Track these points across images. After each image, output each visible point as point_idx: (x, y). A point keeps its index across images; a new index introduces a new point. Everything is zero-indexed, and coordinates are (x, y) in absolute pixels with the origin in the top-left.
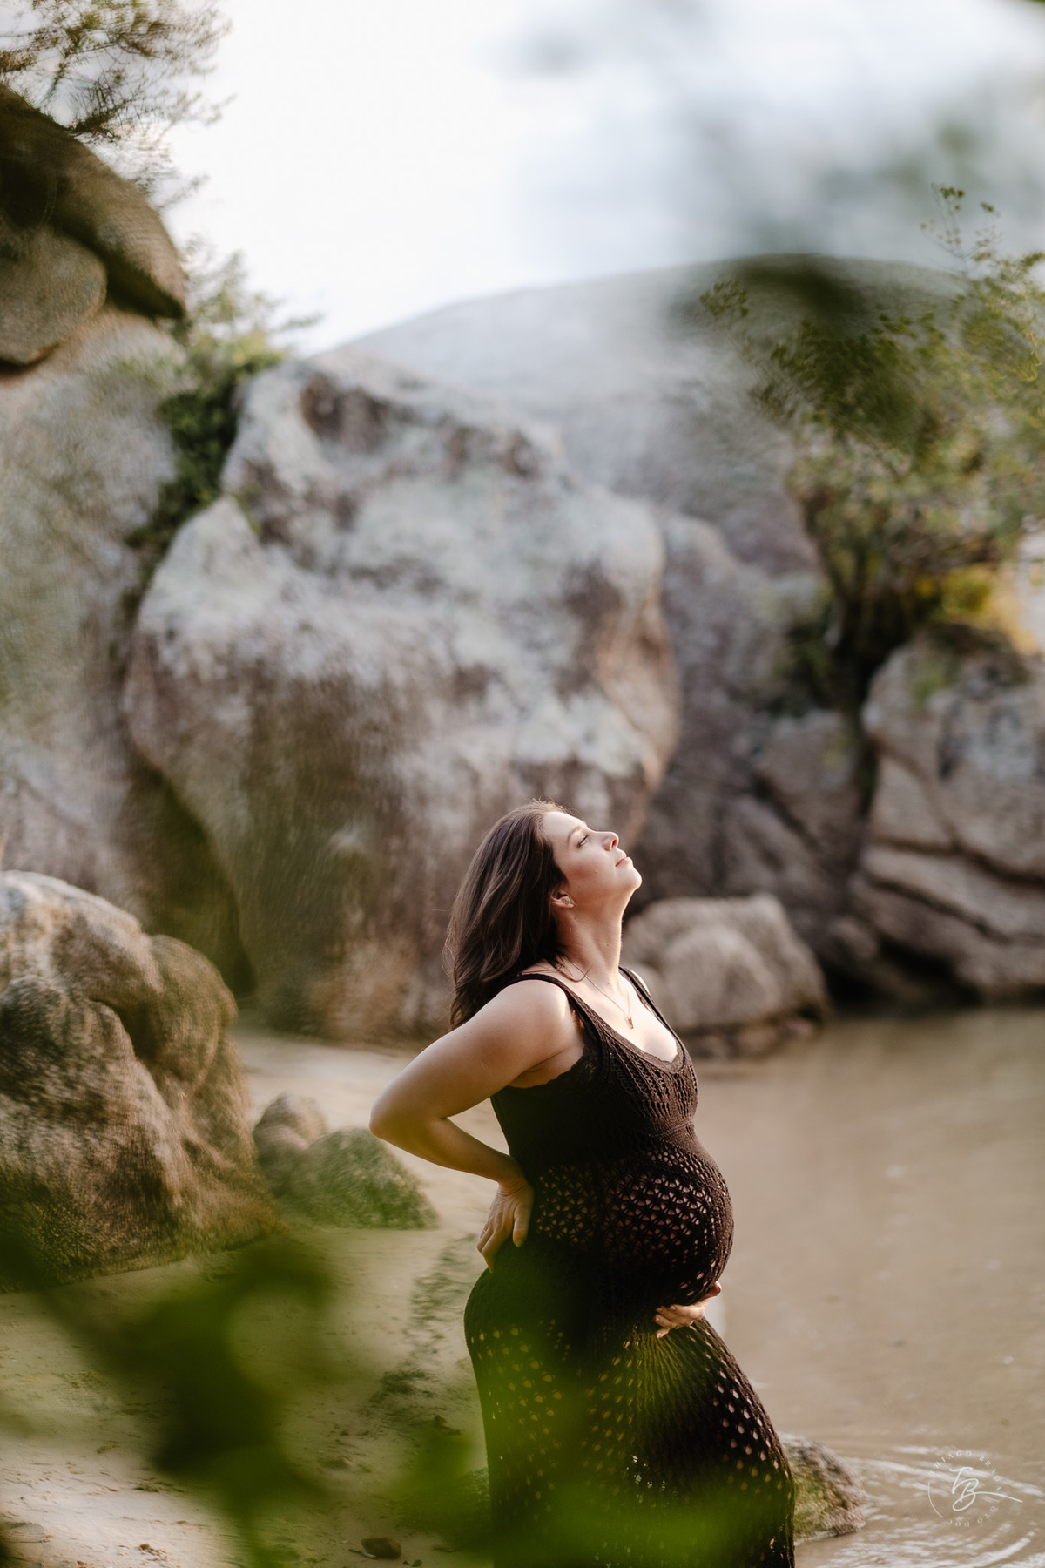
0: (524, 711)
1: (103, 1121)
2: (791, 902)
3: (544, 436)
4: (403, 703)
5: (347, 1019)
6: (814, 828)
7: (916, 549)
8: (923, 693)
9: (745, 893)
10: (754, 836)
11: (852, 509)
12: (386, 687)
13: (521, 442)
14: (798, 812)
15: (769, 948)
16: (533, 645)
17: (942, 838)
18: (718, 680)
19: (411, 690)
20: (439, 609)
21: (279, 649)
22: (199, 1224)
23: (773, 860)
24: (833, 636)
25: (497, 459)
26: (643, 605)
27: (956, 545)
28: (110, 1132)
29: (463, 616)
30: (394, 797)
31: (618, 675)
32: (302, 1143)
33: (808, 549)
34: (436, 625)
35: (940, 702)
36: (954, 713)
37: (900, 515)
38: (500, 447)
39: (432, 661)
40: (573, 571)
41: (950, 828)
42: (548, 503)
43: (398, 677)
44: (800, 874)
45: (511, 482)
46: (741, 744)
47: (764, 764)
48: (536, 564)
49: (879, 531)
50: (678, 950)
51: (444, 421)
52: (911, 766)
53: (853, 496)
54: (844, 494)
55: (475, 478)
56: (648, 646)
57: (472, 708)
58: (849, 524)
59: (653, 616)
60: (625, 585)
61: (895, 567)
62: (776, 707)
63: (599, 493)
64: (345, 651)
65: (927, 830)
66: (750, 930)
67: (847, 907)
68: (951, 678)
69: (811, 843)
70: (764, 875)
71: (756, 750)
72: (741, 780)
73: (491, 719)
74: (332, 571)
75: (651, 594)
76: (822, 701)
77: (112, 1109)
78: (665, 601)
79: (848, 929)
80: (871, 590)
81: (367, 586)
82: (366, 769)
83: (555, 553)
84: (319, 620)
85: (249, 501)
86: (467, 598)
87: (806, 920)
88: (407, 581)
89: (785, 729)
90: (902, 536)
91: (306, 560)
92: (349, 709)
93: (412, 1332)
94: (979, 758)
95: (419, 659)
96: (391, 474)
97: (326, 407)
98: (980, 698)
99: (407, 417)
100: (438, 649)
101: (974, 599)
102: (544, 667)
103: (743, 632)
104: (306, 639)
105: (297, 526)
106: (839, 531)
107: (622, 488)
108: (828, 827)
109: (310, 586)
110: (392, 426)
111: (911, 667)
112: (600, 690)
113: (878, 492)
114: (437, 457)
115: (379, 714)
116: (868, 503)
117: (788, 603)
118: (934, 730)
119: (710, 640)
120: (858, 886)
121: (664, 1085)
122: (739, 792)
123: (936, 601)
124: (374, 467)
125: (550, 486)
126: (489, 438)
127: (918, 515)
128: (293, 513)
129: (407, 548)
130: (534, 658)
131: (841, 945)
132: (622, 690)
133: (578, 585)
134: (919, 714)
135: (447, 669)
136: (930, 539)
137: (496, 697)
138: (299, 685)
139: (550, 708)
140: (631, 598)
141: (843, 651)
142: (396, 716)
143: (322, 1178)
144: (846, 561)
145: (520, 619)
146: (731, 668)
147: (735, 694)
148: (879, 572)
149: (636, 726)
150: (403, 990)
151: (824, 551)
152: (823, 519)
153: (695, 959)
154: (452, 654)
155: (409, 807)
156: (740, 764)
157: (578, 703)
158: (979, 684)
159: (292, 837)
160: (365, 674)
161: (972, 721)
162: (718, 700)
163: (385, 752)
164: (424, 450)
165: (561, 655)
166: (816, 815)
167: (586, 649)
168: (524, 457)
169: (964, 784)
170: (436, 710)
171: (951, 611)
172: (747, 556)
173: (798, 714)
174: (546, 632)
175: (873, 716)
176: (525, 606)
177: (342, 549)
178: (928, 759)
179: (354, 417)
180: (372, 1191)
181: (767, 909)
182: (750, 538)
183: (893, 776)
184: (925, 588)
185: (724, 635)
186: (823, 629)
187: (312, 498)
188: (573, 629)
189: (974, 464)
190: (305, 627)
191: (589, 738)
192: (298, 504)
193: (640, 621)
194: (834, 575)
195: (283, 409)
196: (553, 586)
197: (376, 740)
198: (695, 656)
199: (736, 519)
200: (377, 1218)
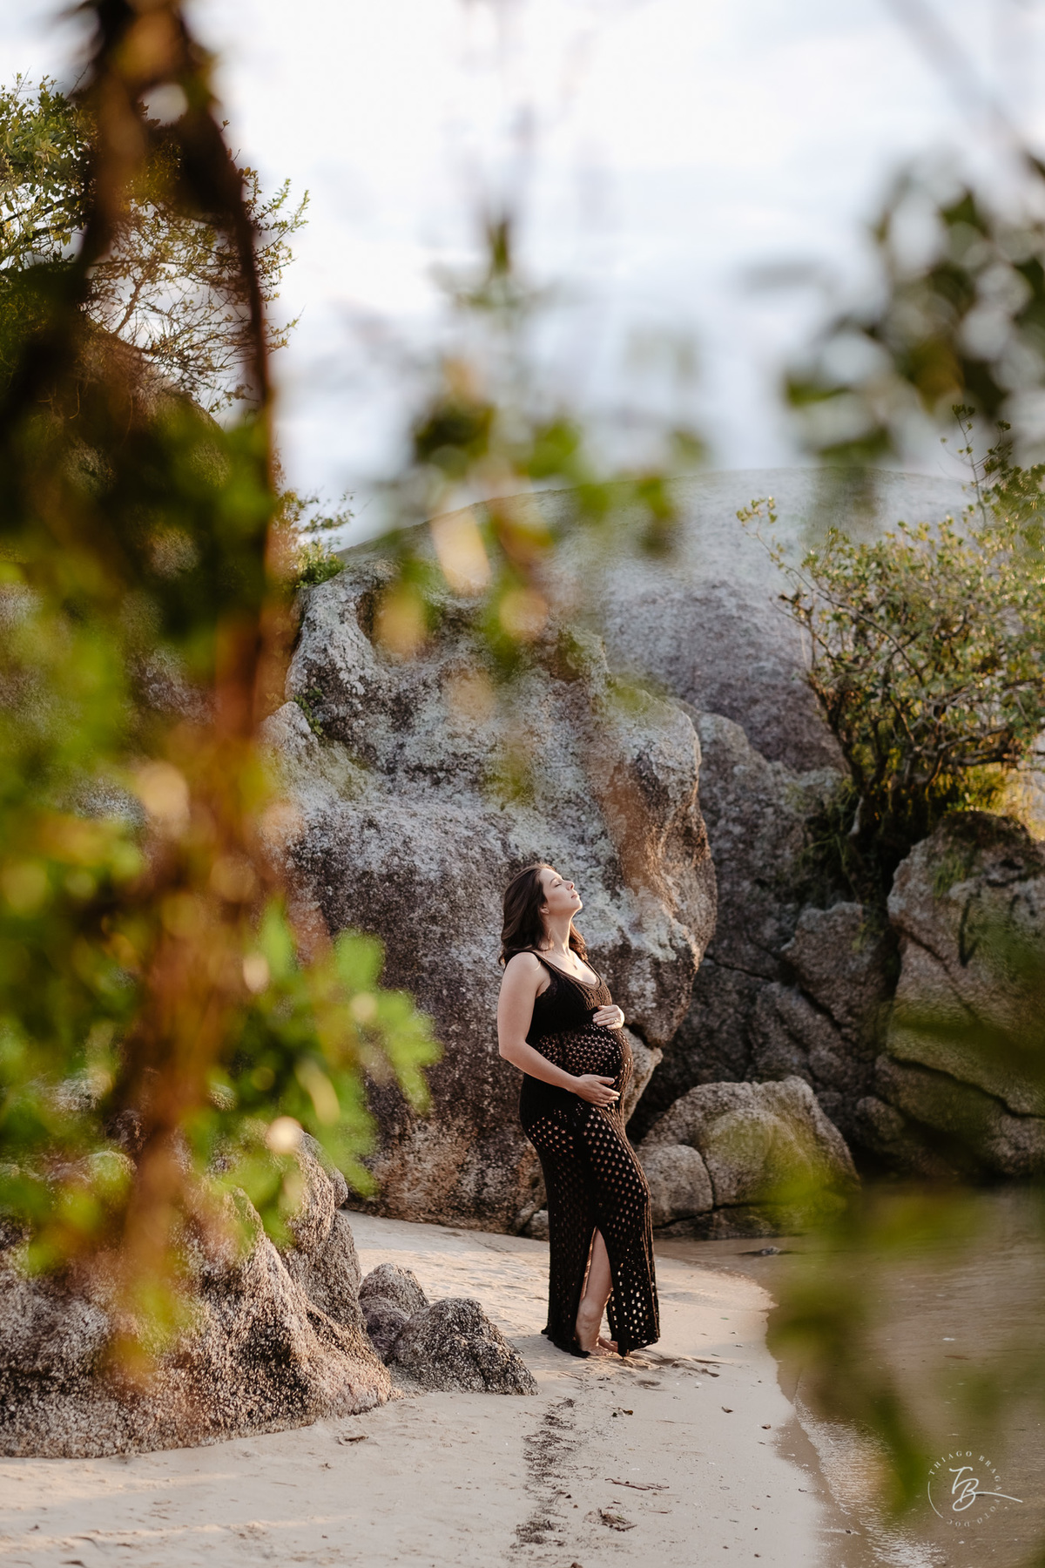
1: (239, 1294)
6: (838, 1010)
8: (944, 882)
9: (775, 1075)
10: (780, 1018)
12: (445, 877)
13: (567, 644)
14: (823, 995)
15: (804, 1122)
16: (580, 839)
18: (746, 869)
19: (468, 882)
20: (491, 803)
22: (328, 1390)
23: (799, 1040)
24: (856, 828)
25: (546, 663)
26: (688, 799)
28: (245, 1304)
30: (455, 985)
33: (831, 745)
35: (958, 891)
36: (974, 898)
38: (550, 650)
39: (486, 854)
41: (970, 1010)
42: (597, 702)
43: (456, 869)
44: (824, 1054)
49: (899, 725)
50: (721, 1126)
52: (933, 952)
56: (691, 839)
59: (696, 814)
60: (672, 780)
61: (916, 758)
62: (801, 895)
66: (784, 1106)
67: (871, 1087)
68: (969, 869)
69: (835, 1023)
70: (794, 1057)
71: (782, 936)
72: (770, 964)
74: (390, 769)
76: (848, 893)
77: (247, 1281)
79: (873, 1105)
81: (422, 783)
82: (424, 957)
83: (605, 751)
84: (381, 816)
85: (310, 702)
88: (462, 781)
89: (811, 913)
91: (367, 757)
92: (412, 901)
93: (531, 1487)
95: (474, 852)
96: (446, 676)
98: (997, 887)
100: (492, 843)
101: (988, 792)
104: (370, 834)
105: (358, 726)
108: (852, 1010)
109: (371, 782)
110: (444, 630)
111: (932, 856)
118: (955, 916)
119: (738, 830)
120: (881, 1063)
122: (770, 977)
123: (954, 795)
124: (432, 667)
125: (595, 686)
127: (938, 710)
128: (353, 715)
129: (462, 747)
130: (581, 850)
131: (865, 1120)
134: (941, 900)
138: (366, 875)
140: (674, 792)
141: (865, 840)
142: (454, 907)
143: (426, 1347)
144: (868, 756)
145: (570, 814)
147: (762, 883)
154: (507, 849)
156: (765, 948)
158: (996, 873)
160: (428, 869)
161: (990, 909)
163: (447, 942)
165: (610, 847)
166: (840, 997)
168: (571, 659)
171: (971, 804)
172: (770, 752)
173: (824, 903)
175: (895, 903)
176: (575, 801)
177: (400, 748)
180: (473, 1356)
181: (802, 1087)
182: (773, 732)
185: (752, 825)
187: (370, 698)
191: (638, 926)
192: (358, 705)
193: (684, 818)
194: (857, 768)
195: (341, 615)
197: (434, 929)
199: (758, 714)
200: (478, 1382)
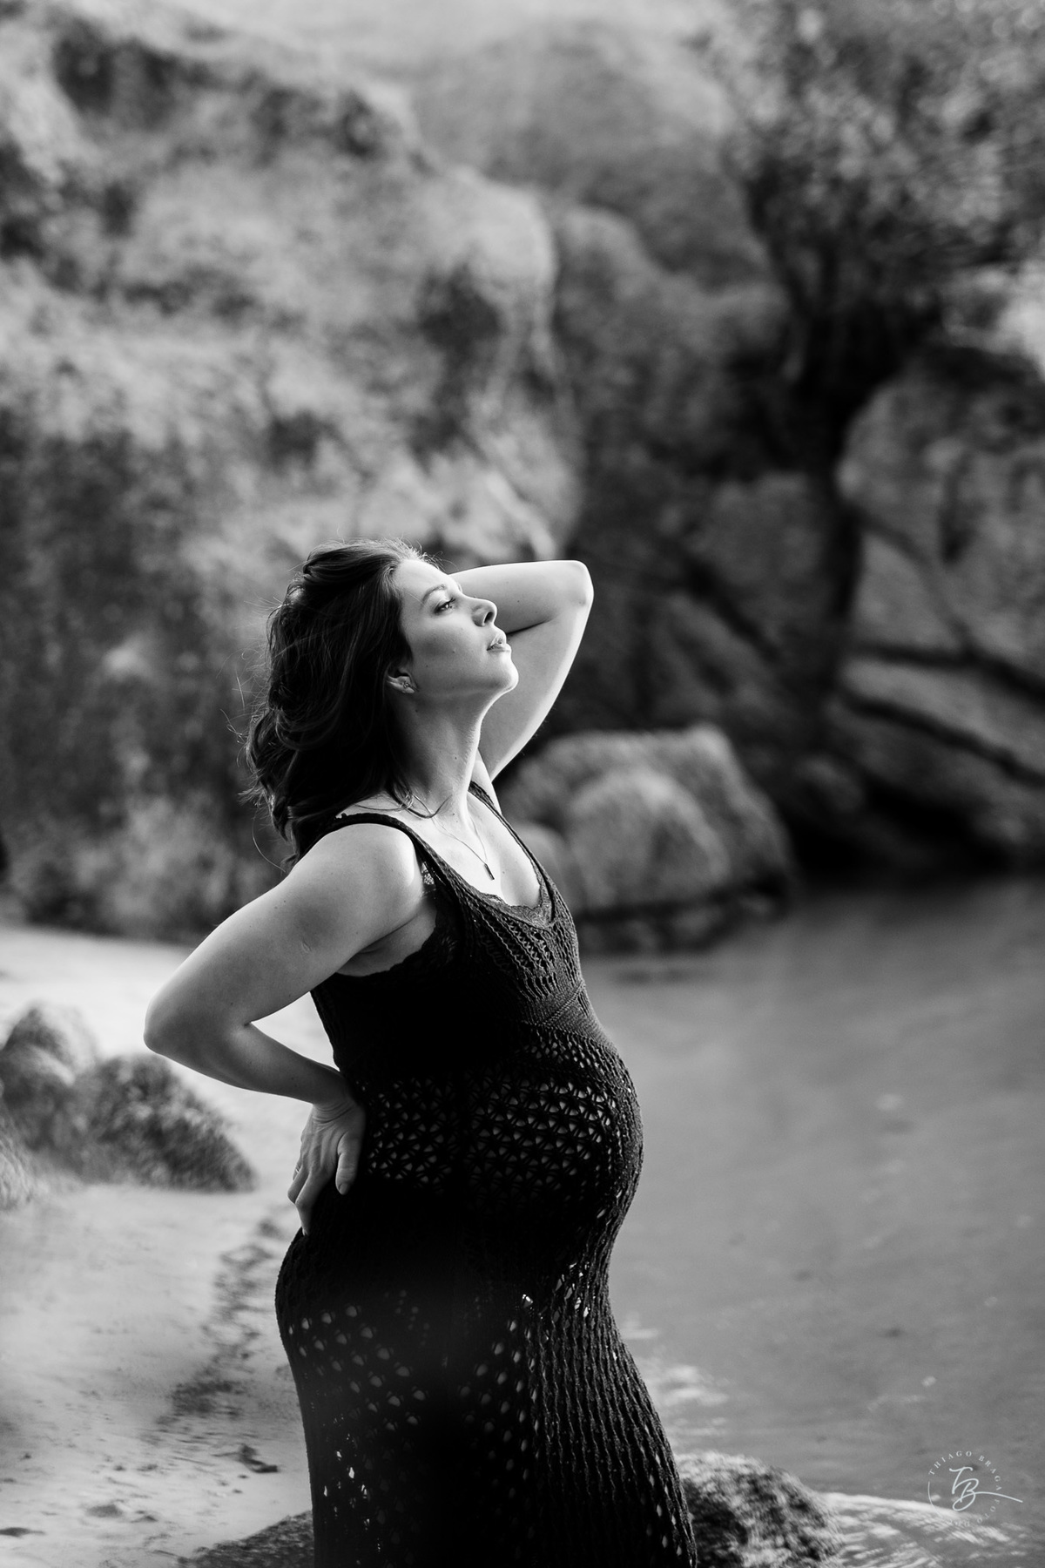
0: (367, 477)
2: (742, 736)
3: (389, 100)
4: (197, 468)
5: (127, 903)
6: (772, 632)
7: (905, 244)
8: (918, 443)
9: (679, 723)
10: (691, 646)
11: (815, 192)
12: (175, 446)
13: (356, 108)
14: (750, 610)
15: (711, 797)
16: (378, 387)
17: (950, 642)
18: (636, 432)
19: (209, 451)
20: (248, 341)
21: (29, 398)
23: (717, 677)
24: (793, 368)
25: (324, 132)
26: (529, 327)
27: (959, 237)
29: (283, 349)
30: (188, 598)
31: (497, 425)
32: (66, 1075)
33: (755, 250)
34: (244, 361)
35: (942, 455)
36: (962, 469)
37: (882, 196)
38: (329, 116)
39: (238, 410)
40: (431, 283)
41: (960, 628)
42: (396, 190)
43: (191, 433)
44: (752, 696)
45: (344, 164)
46: (671, 519)
47: (703, 546)
48: (380, 274)
49: (851, 221)
50: (588, 801)
51: (251, 81)
52: (904, 544)
53: (815, 175)
54: (801, 174)
55: (294, 160)
56: (535, 385)
57: (296, 476)
58: (813, 215)
59: (542, 343)
60: (503, 300)
61: (876, 271)
62: (716, 468)
63: (466, 177)
64: (120, 399)
65: (927, 632)
66: (686, 773)
67: (820, 741)
68: (954, 424)
69: (768, 653)
70: (706, 700)
71: (692, 526)
72: (671, 569)
73: (323, 489)
74: (100, 292)
75: (540, 312)
76: (782, 460)
78: (559, 323)
79: (823, 771)
80: (843, 303)
81: (149, 311)
82: (149, 561)
83: (405, 258)
84: (83, 359)
86: (286, 323)
87: (765, 759)
88: (203, 301)
89: (730, 496)
90: (885, 227)
91: (65, 277)
92: (126, 479)
93: (215, 1327)
94: (998, 532)
95: (220, 409)
96: (180, 156)
97: (89, 67)
98: (997, 448)
99: (200, 78)
100: (247, 394)
101: (986, 312)
102: (394, 416)
103: (669, 365)
104: (66, 384)
105: (52, 230)
106: (798, 223)
107: (499, 171)
108: (791, 631)
109: (70, 312)
110: (180, 91)
111: (901, 408)
112: (473, 447)
113: (850, 166)
114: (243, 132)
115: (167, 485)
116: (836, 183)
117: (729, 325)
118: (935, 493)
119: (623, 376)
120: (835, 710)
121: (547, 949)
122: (671, 586)
123: (934, 315)
124: (157, 148)
125: (398, 168)
126: (314, 105)
127: (905, 199)
128: (47, 212)
129: (204, 256)
130: (379, 403)
131: (813, 793)
132: (502, 446)
133: (438, 302)
134: (913, 471)
135: (259, 420)
136: (924, 230)
137: (329, 459)
138: (58, 447)
139: (403, 473)
140: (511, 319)
141: (807, 387)
142: (189, 488)
143: (94, 1123)
144: (809, 265)
145: (360, 350)
146: (653, 415)
147: (659, 451)
148: (853, 275)
149: (522, 495)
150: (205, 864)
151: (777, 251)
152: (774, 209)
153: (610, 814)
154: (266, 400)
155: (209, 611)
156: (669, 546)
157: (441, 464)
158: (996, 431)
159: (53, 655)
160: (147, 432)
161: (988, 481)
162: (637, 458)
163: (174, 537)
164: (224, 122)
165: (416, 399)
166: (774, 615)
167: (452, 391)
168: (361, 129)
169: (978, 567)
170: (244, 478)
171: (956, 330)
172: (671, 261)
173: (748, 477)
174: (396, 369)
175: (850, 476)
176: (365, 332)
177: (114, 260)
178: (927, 534)
179: (128, 80)
180: (156, 1132)
181: (710, 745)
182: (675, 237)
183: (880, 557)
184: (918, 299)
185: (643, 368)
186: (780, 357)
187: (72, 192)
188: (433, 362)
189: (979, 128)
190: (66, 368)
191: (458, 512)
192: (53, 200)
193: (525, 351)
194: (791, 282)
195: (29, 71)
196: (404, 305)
197: (162, 521)
198: (603, 398)
199: (654, 210)
200: (160, 1171)
